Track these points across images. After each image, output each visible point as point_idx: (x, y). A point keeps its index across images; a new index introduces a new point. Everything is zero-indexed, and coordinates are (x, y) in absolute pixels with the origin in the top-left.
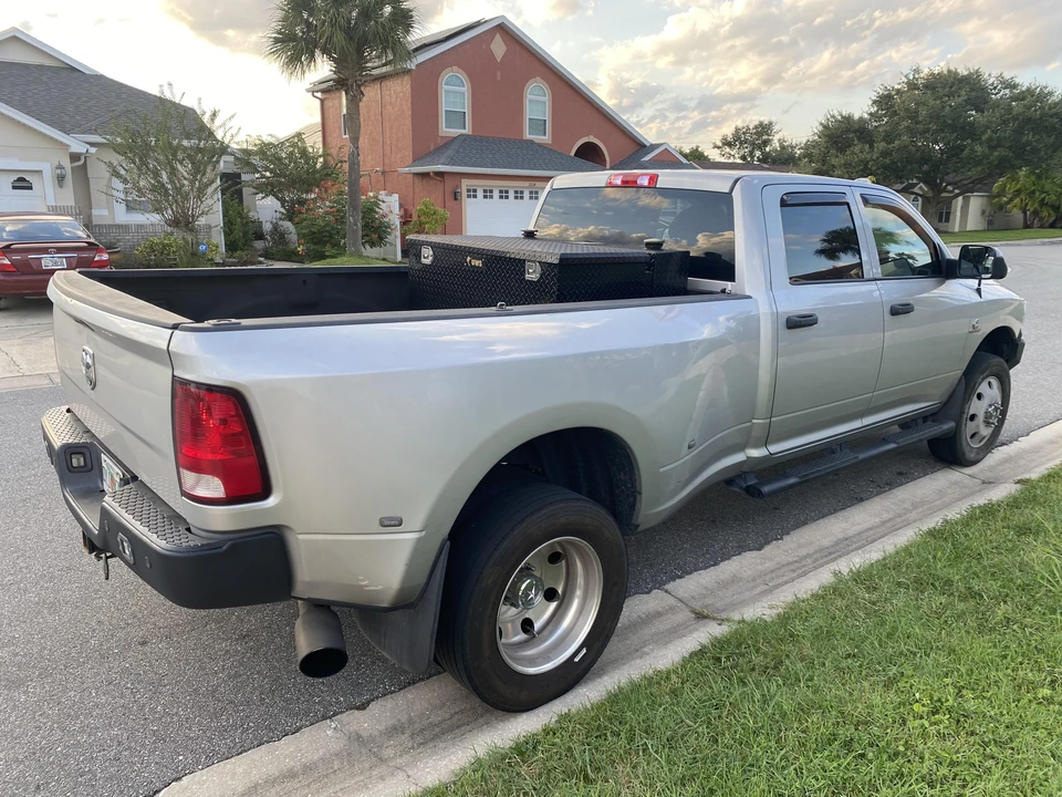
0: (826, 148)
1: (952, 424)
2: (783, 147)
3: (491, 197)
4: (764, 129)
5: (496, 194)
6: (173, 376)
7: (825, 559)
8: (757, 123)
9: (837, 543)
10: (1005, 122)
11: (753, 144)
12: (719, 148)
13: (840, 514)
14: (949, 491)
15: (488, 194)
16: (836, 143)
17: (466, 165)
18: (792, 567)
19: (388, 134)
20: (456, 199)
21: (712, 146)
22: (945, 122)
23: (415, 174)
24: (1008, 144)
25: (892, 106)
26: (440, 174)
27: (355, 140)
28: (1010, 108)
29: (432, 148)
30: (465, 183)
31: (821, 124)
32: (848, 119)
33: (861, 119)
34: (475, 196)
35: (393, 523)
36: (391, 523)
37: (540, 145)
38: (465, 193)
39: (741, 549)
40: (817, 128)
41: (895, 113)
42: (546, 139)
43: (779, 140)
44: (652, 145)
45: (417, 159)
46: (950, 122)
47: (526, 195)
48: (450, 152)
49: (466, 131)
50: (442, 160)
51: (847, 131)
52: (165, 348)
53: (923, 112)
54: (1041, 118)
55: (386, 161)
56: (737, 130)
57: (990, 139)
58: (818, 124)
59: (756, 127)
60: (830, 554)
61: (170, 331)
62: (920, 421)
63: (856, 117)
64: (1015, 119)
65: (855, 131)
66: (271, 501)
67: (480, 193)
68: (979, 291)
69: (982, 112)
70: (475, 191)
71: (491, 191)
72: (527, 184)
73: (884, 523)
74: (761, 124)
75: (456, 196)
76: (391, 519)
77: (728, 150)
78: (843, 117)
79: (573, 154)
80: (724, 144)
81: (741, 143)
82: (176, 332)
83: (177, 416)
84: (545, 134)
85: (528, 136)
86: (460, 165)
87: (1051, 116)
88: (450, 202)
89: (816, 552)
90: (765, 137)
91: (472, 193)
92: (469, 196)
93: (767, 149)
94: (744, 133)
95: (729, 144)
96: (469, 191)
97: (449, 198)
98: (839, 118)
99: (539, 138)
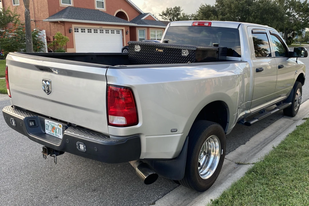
0: (202, 17)
1: (290, 103)
2: (184, 16)
3: (85, 32)
4: (177, 9)
5: (86, 31)
6: (107, 84)
7: (264, 145)
8: (174, 7)
9: (265, 140)
10: (258, 11)
11: (173, 15)
12: (161, 16)
13: (261, 132)
14: (286, 123)
15: (83, 31)
16: (205, 15)
17: (74, 19)
18: (257, 148)
19: (36, 5)
20: (70, 32)
21: (159, 15)
22: (240, 9)
23: (50, 22)
24: (259, 17)
25: (223, 3)
26: (63, 22)
27: (27, 6)
28: (259, 5)
29: (57, 11)
30: (74, 26)
31: (200, 8)
32: (208, 6)
33: (213, 7)
34: (78, 32)
35: (175, 131)
36: (174, 131)
37: (102, 12)
38: (73, 30)
39: (240, 145)
40: (198, 9)
41: (224, 6)
42: (104, 9)
43: (183, 14)
44: (144, 13)
45: (51, 16)
46: (241, 9)
47: (99, 31)
48: (66, 13)
49: (72, 5)
50: (63, 16)
51: (209, 11)
52: (105, 75)
53: (233, 6)
54: (268, 9)
55: (36, 16)
56: (168, 9)
57: (254, 15)
58: (199, 8)
59: (174, 9)
60: (264, 143)
61: (106, 69)
62: (282, 102)
63: (211, 6)
64: (261, 9)
65: (211, 11)
66: (139, 125)
67: (80, 30)
68: (296, 61)
69: (251, 6)
70: (78, 29)
71: (84, 30)
72: (98, 27)
73: (274, 133)
74: (176, 7)
75: (70, 31)
76: (174, 129)
77: (165, 17)
78: (207, 6)
79: (115, 15)
80: (163, 14)
81: (169, 14)
82: (108, 69)
83: (109, 97)
84: (103, 8)
85: (97, 8)
86: (71, 19)
87: (272, 9)
88: (68, 34)
89: (260, 143)
90: (178, 12)
91: (77, 30)
92: (75, 31)
93: (179, 17)
94: (170, 10)
95: (165, 15)
96: (75, 29)
97: (67, 32)
98: (206, 6)
99: (101, 9)
